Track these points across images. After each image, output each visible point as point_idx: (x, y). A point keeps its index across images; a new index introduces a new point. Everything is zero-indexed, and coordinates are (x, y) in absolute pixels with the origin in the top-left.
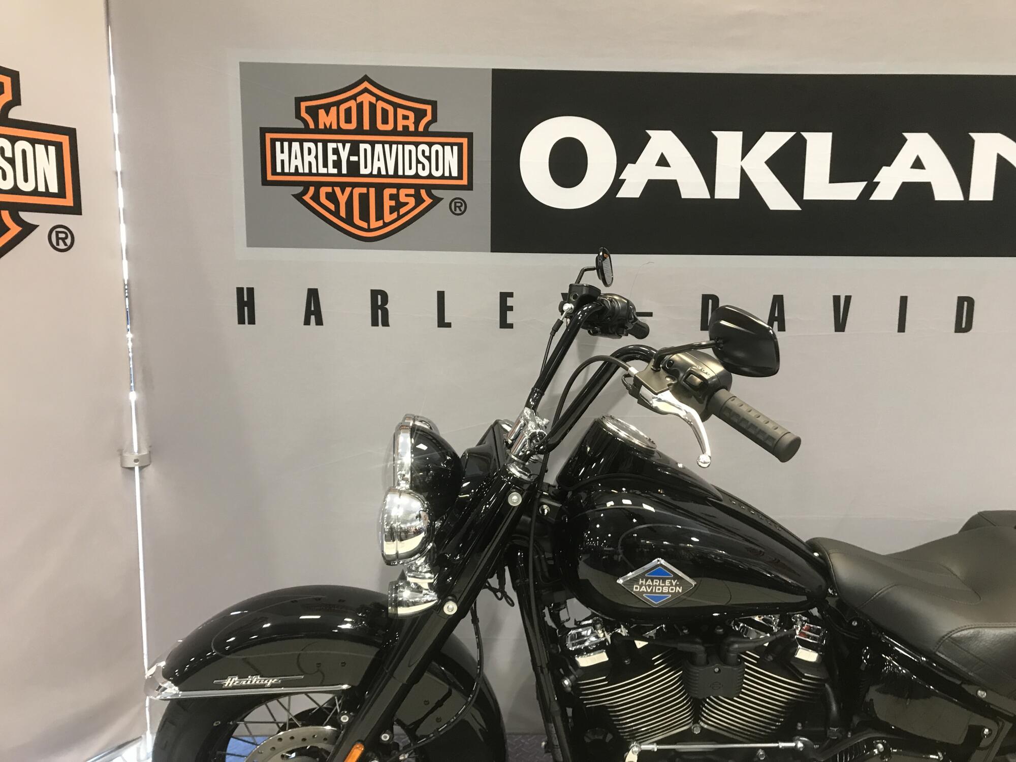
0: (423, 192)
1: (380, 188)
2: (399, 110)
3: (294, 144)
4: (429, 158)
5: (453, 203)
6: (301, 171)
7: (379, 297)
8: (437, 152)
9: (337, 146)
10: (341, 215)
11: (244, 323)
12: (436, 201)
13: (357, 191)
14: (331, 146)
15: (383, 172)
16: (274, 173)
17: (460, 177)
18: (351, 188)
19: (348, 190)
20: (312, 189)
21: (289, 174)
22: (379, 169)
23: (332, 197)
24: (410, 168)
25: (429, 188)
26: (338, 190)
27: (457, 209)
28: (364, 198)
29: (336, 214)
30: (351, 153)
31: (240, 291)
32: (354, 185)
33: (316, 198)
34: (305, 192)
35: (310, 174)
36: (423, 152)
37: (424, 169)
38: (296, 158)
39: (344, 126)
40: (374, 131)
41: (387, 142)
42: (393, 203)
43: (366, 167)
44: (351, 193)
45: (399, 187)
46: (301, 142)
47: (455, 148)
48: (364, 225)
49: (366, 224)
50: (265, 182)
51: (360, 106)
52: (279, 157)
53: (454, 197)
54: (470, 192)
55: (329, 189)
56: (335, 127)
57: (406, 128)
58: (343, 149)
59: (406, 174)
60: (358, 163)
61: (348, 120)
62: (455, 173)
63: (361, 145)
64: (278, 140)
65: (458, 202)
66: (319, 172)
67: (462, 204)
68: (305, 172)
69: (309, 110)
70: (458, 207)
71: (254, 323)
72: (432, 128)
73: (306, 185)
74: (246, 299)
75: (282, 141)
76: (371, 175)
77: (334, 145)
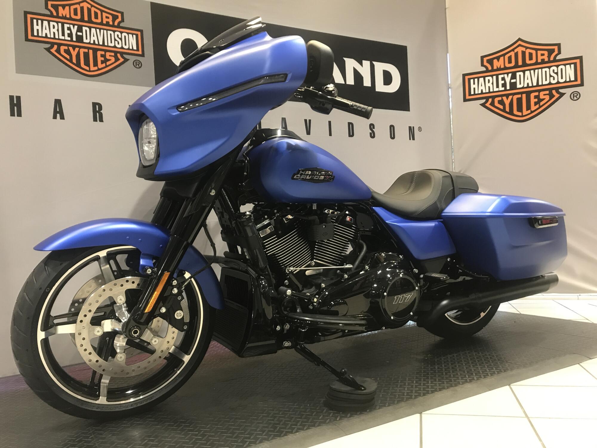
0: (119, 55)
1: (95, 51)
2: (103, 13)
3: (44, 21)
4: (121, 39)
5: (135, 63)
6: (49, 36)
7: (97, 106)
8: (125, 37)
9: (70, 26)
10: (73, 61)
11: (15, 116)
12: (126, 60)
13: (82, 51)
14: (66, 26)
15: (97, 43)
16: (33, 35)
17: (138, 50)
18: (79, 48)
19: (77, 49)
20: (56, 47)
21: (42, 37)
22: (94, 41)
23: (67, 52)
24: (111, 42)
25: (122, 54)
26: (71, 48)
27: (137, 65)
28: (86, 55)
29: (71, 61)
30: (78, 31)
31: (11, 98)
32: (80, 47)
33: (58, 51)
34: (52, 47)
35: (54, 38)
36: (118, 36)
37: (118, 43)
38: (46, 29)
39: (73, 16)
40: (90, 21)
41: (98, 28)
42: (103, 59)
43: (87, 39)
44: (79, 51)
45: (106, 51)
46: (49, 22)
47: (134, 36)
48: (87, 68)
49: (88, 68)
50: (27, 39)
51: (82, 8)
52: (35, 28)
53: (135, 59)
54: (143, 58)
55: (66, 48)
56: (68, 16)
57: (108, 23)
58: (73, 29)
59: (109, 45)
60: (82, 36)
61: (76, 14)
62: (135, 48)
63: (83, 27)
64: (35, 19)
65: (137, 62)
66: (60, 38)
67: (138, 62)
68: (51, 37)
69: (52, 6)
70: (138, 65)
71: (21, 116)
72: (122, 25)
73: (53, 44)
74: (15, 102)
75: (37, 19)
76: (89, 43)
77: (68, 26)
